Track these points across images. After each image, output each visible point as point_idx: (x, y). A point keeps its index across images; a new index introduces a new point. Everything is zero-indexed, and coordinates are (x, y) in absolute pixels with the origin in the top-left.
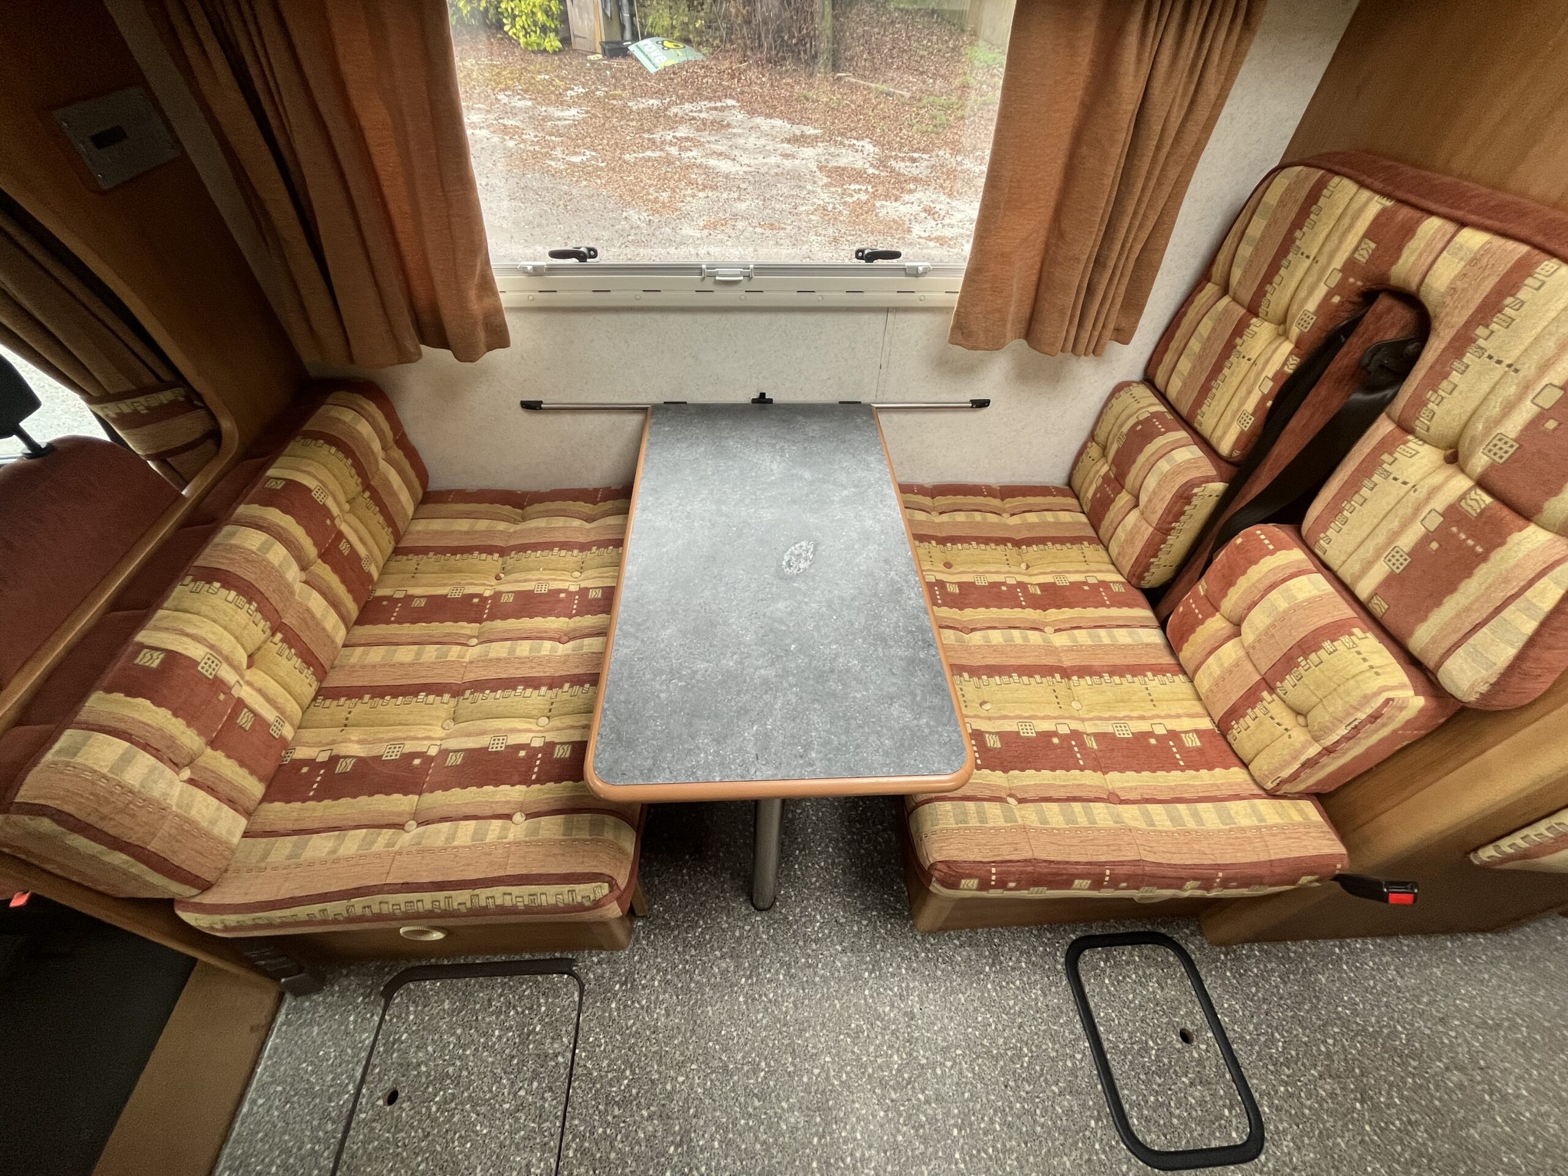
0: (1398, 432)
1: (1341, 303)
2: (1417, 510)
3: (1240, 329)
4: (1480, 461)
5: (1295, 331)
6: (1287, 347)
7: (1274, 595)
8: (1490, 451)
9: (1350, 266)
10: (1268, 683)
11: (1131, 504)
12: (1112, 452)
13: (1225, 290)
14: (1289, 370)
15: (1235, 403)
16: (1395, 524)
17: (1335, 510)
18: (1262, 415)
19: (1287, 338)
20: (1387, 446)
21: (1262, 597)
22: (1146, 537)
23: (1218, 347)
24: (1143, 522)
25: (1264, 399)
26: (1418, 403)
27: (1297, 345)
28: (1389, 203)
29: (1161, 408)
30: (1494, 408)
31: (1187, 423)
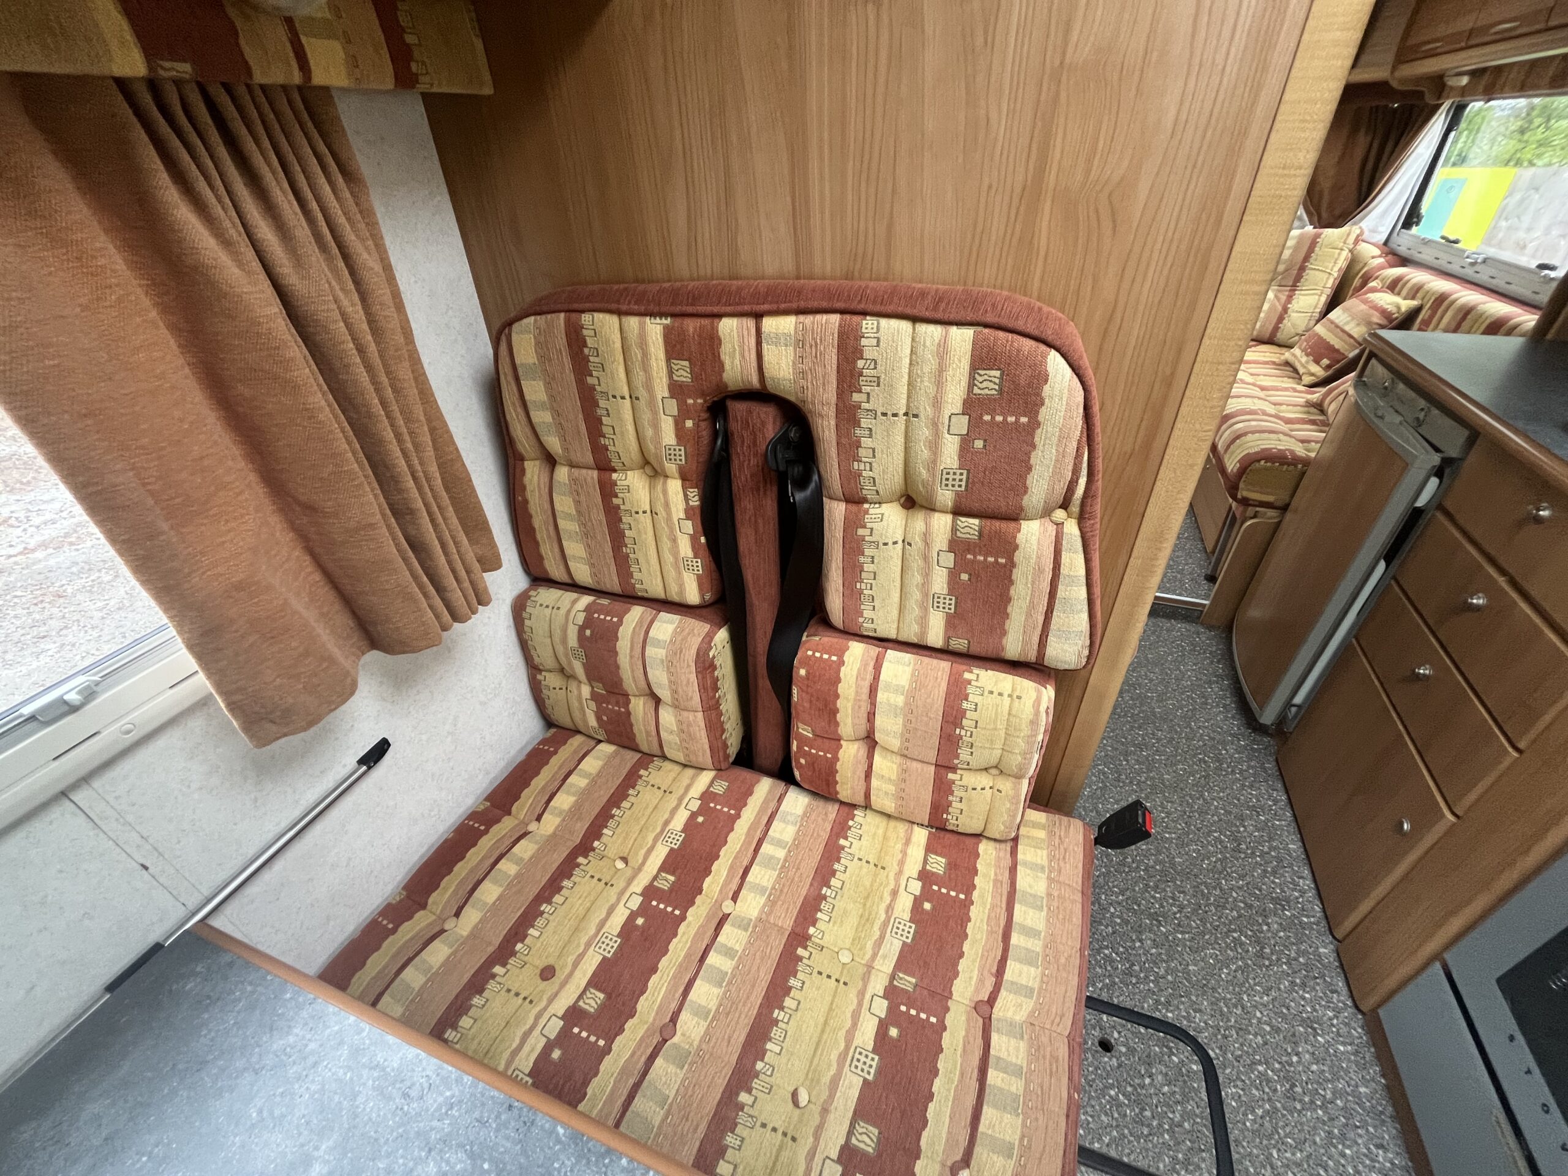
0: (853, 508)
1: (696, 425)
2: (926, 558)
3: (608, 491)
4: (946, 497)
5: (671, 468)
6: (675, 486)
7: (881, 696)
8: (947, 485)
9: (676, 390)
10: (945, 766)
11: (651, 705)
12: (578, 668)
13: (551, 461)
14: (695, 502)
15: (668, 558)
16: (918, 578)
17: (852, 593)
18: (704, 552)
19: (667, 477)
20: (853, 524)
21: (873, 704)
22: (703, 725)
23: (598, 516)
24: (685, 714)
25: (694, 539)
26: (851, 477)
27: (684, 478)
28: (668, 321)
29: (586, 600)
30: (922, 452)
31: (631, 597)
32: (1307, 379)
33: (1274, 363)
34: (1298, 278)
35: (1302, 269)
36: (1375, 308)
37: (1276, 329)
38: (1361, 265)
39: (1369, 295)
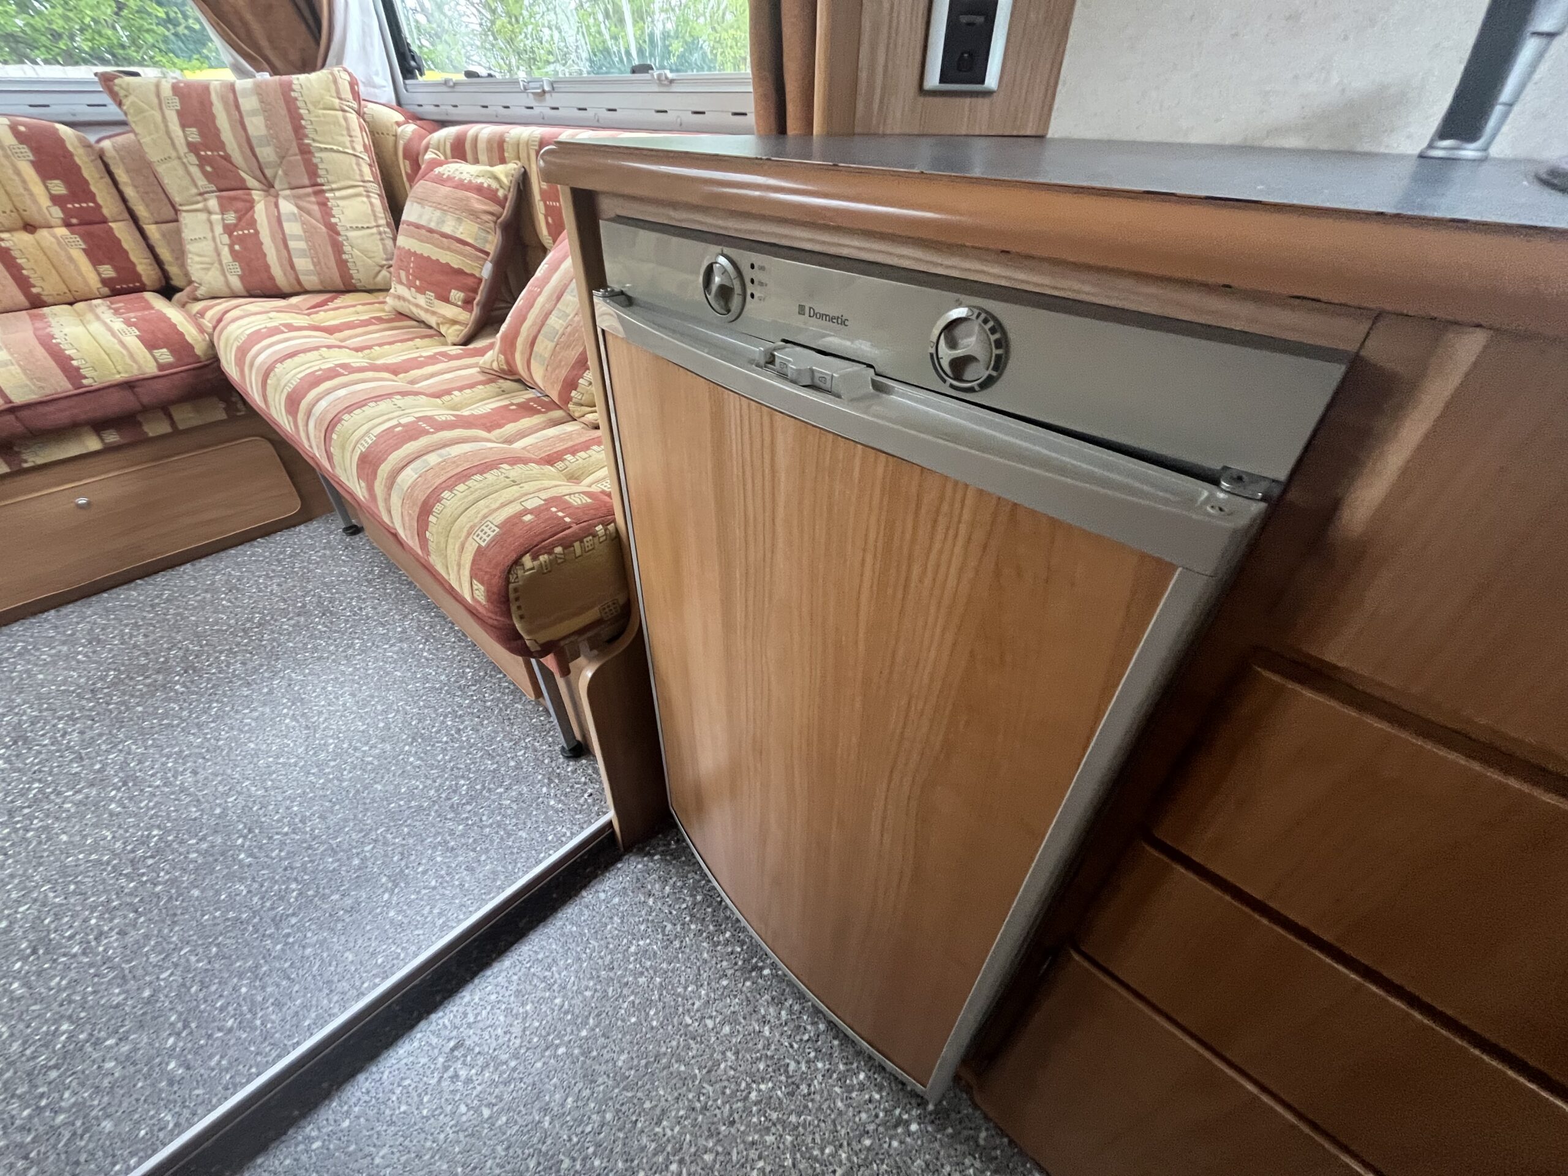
32: (453, 333)
33: (380, 320)
34: (312, 171)
35: (306, 152)
36: (461, 186)
37: (342, 265)
38: (391, 139)
39: (437, 170)
